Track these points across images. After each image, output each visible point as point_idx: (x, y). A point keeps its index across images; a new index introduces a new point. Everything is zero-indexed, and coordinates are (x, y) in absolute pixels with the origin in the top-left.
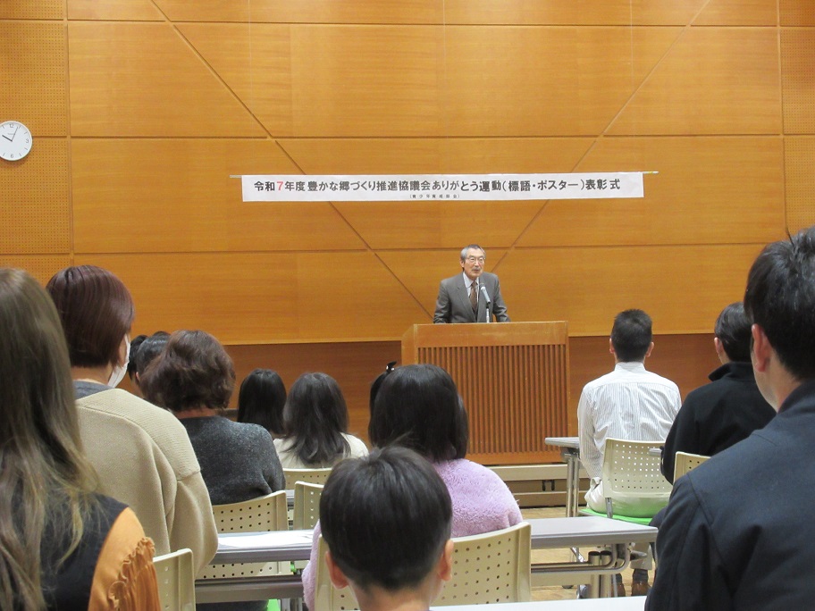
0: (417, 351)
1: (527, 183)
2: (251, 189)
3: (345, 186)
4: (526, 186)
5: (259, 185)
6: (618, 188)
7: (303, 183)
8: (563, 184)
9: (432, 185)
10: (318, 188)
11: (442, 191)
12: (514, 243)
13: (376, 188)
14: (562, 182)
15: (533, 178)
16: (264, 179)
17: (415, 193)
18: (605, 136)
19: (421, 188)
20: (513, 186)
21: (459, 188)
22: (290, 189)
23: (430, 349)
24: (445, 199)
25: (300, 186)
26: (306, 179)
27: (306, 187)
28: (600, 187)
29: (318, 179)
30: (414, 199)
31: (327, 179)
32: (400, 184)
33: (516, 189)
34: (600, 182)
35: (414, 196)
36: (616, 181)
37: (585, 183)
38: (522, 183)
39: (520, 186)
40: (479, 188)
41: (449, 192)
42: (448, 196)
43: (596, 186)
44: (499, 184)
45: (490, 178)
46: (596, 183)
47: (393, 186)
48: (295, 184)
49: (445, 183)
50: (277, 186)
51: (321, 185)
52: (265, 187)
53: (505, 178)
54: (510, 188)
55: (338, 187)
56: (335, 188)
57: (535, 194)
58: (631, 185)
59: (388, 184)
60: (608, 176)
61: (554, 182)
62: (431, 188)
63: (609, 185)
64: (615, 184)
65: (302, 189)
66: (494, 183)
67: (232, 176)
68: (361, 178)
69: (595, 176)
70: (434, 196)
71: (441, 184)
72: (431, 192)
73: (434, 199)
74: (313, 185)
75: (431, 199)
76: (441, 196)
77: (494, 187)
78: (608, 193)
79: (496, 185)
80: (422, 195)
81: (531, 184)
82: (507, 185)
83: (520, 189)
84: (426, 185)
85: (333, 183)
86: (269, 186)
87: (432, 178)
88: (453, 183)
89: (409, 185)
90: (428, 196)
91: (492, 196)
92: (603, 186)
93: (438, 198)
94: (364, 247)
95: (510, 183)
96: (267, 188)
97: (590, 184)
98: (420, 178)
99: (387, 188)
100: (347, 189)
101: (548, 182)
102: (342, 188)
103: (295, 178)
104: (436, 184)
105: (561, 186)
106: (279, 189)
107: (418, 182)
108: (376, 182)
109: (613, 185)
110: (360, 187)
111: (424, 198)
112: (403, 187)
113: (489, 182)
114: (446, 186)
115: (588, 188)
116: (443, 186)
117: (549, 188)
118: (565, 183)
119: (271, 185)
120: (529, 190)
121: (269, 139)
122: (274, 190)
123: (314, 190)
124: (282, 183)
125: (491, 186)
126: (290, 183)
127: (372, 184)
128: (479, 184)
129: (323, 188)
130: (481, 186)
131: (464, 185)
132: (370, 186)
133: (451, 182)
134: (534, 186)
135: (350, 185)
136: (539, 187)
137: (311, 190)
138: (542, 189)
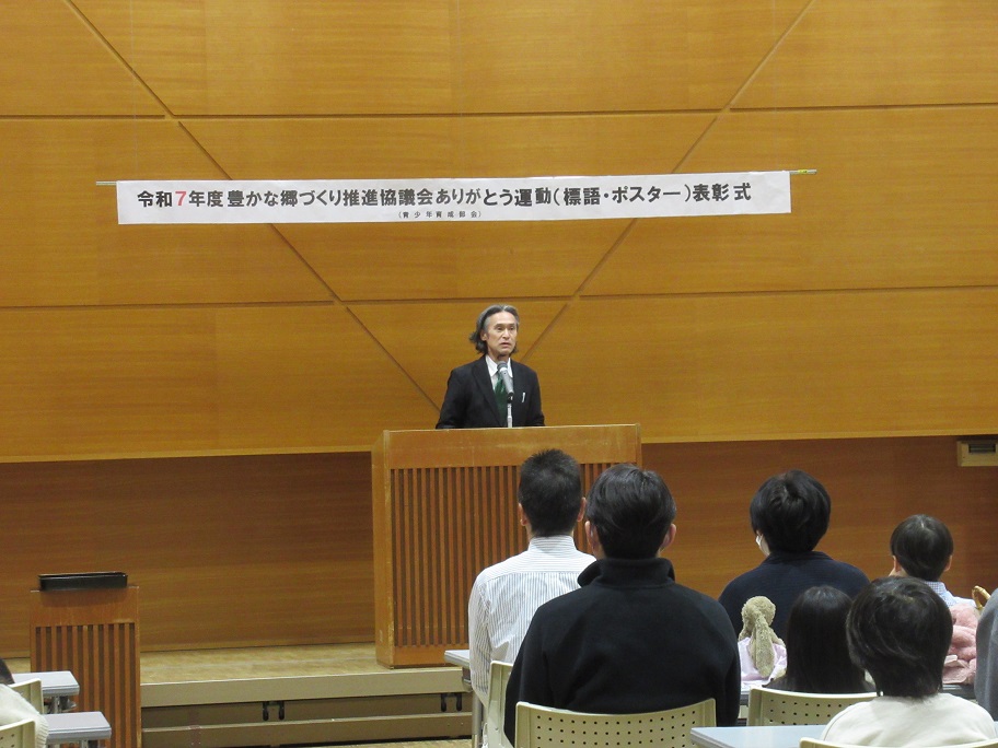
0: (388, 474)
1: (595, 191)
2: (131, 205)
3: (289, 198)
4: (593, 196)
5: (145, 198)
6: (748, 198)
7: (219, 194)
8: (655, 193)
9: (436, 195)
10: (245, 202)
11: (453, 206)
12: (579, 289)
13: (342, 202)
14: (653, 189)
15: (606, 183)
16: (153, 187)
17: (409, 208)
18: (733, 110)
19: (417, 201)
20: (572, 196)
21: (480, 201)
22: (198, 203)
23: (410, 471)
24: (457, 218)
25: (215, 198)
26: (225, 187)
27: (225, 200)
28: (717, 197)
29: (245, 186)
30: (406, 220)
31: (260, 186)
32: (382, 195)
33: (576, 201)
34: (717, 188)
35: (406, 214)
36: (745, 186)
37: (692, 190)
38: (586, 191)
39: (582, 196)
40: (514, 200)
41: (463, 207)
42: (462, 214)
43: (711, 195)
44: (548, 192)
45: (533, 183)
46: (710, 190)
47: (370, 197)
48: (206, 195)
49: (458, 192)
50: (175, 198)
51: (250, 197)
52: (155, 200)
53: (558, 183)
54: (566, 199)
55: (278, 200)
56: (273, 203)
57: (608, 210)
58: (770, 193)
59: (361, 195)
60: (731, 179)
61: (640, 189)
62: (434, 200)
63: (732, 193)
64: (743, 191)
65: (217, 203)
66: (539, 191)
67: (99, 183)
68: (318, 185)
69: (709, 179)
70: (439, 214)
71: (450, 194)
72: (434, 207)
73: (439, 219)
74: (236, 198)
75: (434, 218)
76: (451, 214)
77: (540, 199)
78: (731, 207)
79: (543, 196)
80: (418, 213)
81: (601, 193)
82: (561, 195)
83: (582, 201)
84: (425, 196)
85: (269, 194)
86: (164, 199)
87: (435, 185)
88: (471, 193)
89: (397, 196)
90: (429, 214)
91: (536, 213)
92: (723, 196)
93: (445, 218)
94: (326, 296)
95: (566, 192)
96: (159, 202)
97: (700, 192)
98: (416, 185)
99: (361, 201)
100: (293, 203)
101: (629, 190)
102: (284, 201)
103: (206, 186)
104: (443, 194)
105: (651, 196)
106: (180, 204)
107: (412, 191)
108: (343, 192)
109: (739, 193)
110: (316, 200)
111: (423, 218)
112: (387, 199)
113: (530, 191)
114: (459, 198)
115: (698, 198)
116: (455, 197)
117: (632, 200)
118: (658, 191)
119: (165, 197)
120: (598, 203)
121: (168, 119)
122: (170, 204)
123: (238, 205)
124: (184, 193)
125: (533, 196)
126: (198, 194)
127: (335, 195)
128: (514, 194)
129: (253, 202)
130: (517, 197)
131: (489, 196)
132: (332, 199)
133: (467, 191)
134: (606, 195)
135: (298, 197)
136: (614, 199)
137: (233, 205)
138: (619, 201)
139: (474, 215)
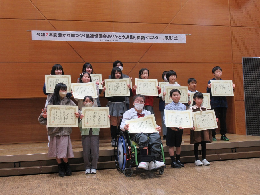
1: (144, 36)
2: (35, 36)
3: (73, 35)
4: (143, 38)
5: (38, 34)
6: (177, 40)
7: (56, 34)
8: (157, 38)
9: (107, 36)
10: (62, 36)
11: (111, 39)
13: (85, 37)
15: (146, 35)
16: (40, 32)
17: (101, 39)
19: (103, 37)
20: (138, 37)
21: (118, 38)
22: (51, 36)
24: (112, 41)
26: (58, 32)
27: (57, 35)
28: (170, 39)
29: (62, 32)
30: (100, 41)
31: (66, 32)
32: (95, 35)
33: (139, 39)
34: (170, 37)
35: (100, 40)
36: (176, 37)
37: (165, 37)
38: (142, 36)
39: (141, 37)
40: (125, 38)
42: (113, 40)
43: (169, 39)
44: (133, 36)
45: (130, 34)
46: (169, 37)
47: (92, 36)
48: (53, 34)
49: (112, 35)
50: (46, 35)
51: (64, 35)
52: (41, 35)
53: (135, 35)
54: (137, 38)
55: (70, 36)
56: (69, 36)
57: (146, 41)
58: (181, 39)
59: (90, 35)
60: (173, 35)
61: (153, 37)
62: (107, 37)
63: (173, 38)
64: (176, 38)
65: (56, 36)
67: (27, 31)
68: (80, 33)
69: (169, 35)
70: (108, 40)
72: (107, 39)
73: (108, 41)
74: (60, 35)
75: (107, 41)
76: (111, 40)
77: (131, 38)
78: (173, 41)
79: (132, 37)
80: (103, 40)
81: (145, 37)
82: (136, 37)
83: (141, 39)
84: (105, 36)
85: (68, 34)
86: (43, 35)
87: (107, 34)
88: (115, 36)
89: (98, 36)
90: (106, 40)
91: (130, 41)
93: (109, 41)
94: (82, 61)
96: (42, 35)
97: (167, 38)
98: (103, 33)
100: (74, 37)
101: (151, 37)
102: (72, 36)
103: (53, 32)
104: (109, 36)
105: (156, 38)
106: (47, 36)
107: (102, 35)
108: (86, 34)
109: (175, 38)
110: (79, 36)
111: (104, 41)
112: (96, 36)
113: (129, 36)
114: (113, 37)
115: (166, 39)
116: (112, 37)
117: (152, 39)
118: (158, 37)
119: (43, 34)
120: (144, 39)
121: (46, 20)
122: (44, 36)
123: (61, 37)
124: (48, 34)
125: (130, 37)
126: (51, 34)
127: (84, 35)
128: (125, 37)
129: (64, 36)
130: (126, 37)
131: (120, 37)
132: (83, 36)
133: (114, 35)
134: (146, 38)
135: (75, 35)
136: (148, 38)
137: (59, 37)
138: (149, 39)
139: (116, 41)
